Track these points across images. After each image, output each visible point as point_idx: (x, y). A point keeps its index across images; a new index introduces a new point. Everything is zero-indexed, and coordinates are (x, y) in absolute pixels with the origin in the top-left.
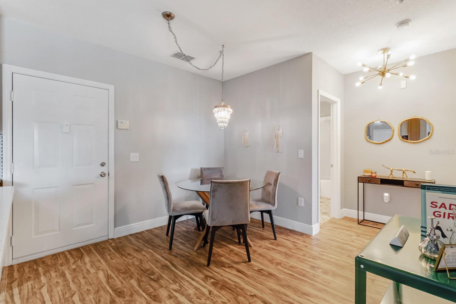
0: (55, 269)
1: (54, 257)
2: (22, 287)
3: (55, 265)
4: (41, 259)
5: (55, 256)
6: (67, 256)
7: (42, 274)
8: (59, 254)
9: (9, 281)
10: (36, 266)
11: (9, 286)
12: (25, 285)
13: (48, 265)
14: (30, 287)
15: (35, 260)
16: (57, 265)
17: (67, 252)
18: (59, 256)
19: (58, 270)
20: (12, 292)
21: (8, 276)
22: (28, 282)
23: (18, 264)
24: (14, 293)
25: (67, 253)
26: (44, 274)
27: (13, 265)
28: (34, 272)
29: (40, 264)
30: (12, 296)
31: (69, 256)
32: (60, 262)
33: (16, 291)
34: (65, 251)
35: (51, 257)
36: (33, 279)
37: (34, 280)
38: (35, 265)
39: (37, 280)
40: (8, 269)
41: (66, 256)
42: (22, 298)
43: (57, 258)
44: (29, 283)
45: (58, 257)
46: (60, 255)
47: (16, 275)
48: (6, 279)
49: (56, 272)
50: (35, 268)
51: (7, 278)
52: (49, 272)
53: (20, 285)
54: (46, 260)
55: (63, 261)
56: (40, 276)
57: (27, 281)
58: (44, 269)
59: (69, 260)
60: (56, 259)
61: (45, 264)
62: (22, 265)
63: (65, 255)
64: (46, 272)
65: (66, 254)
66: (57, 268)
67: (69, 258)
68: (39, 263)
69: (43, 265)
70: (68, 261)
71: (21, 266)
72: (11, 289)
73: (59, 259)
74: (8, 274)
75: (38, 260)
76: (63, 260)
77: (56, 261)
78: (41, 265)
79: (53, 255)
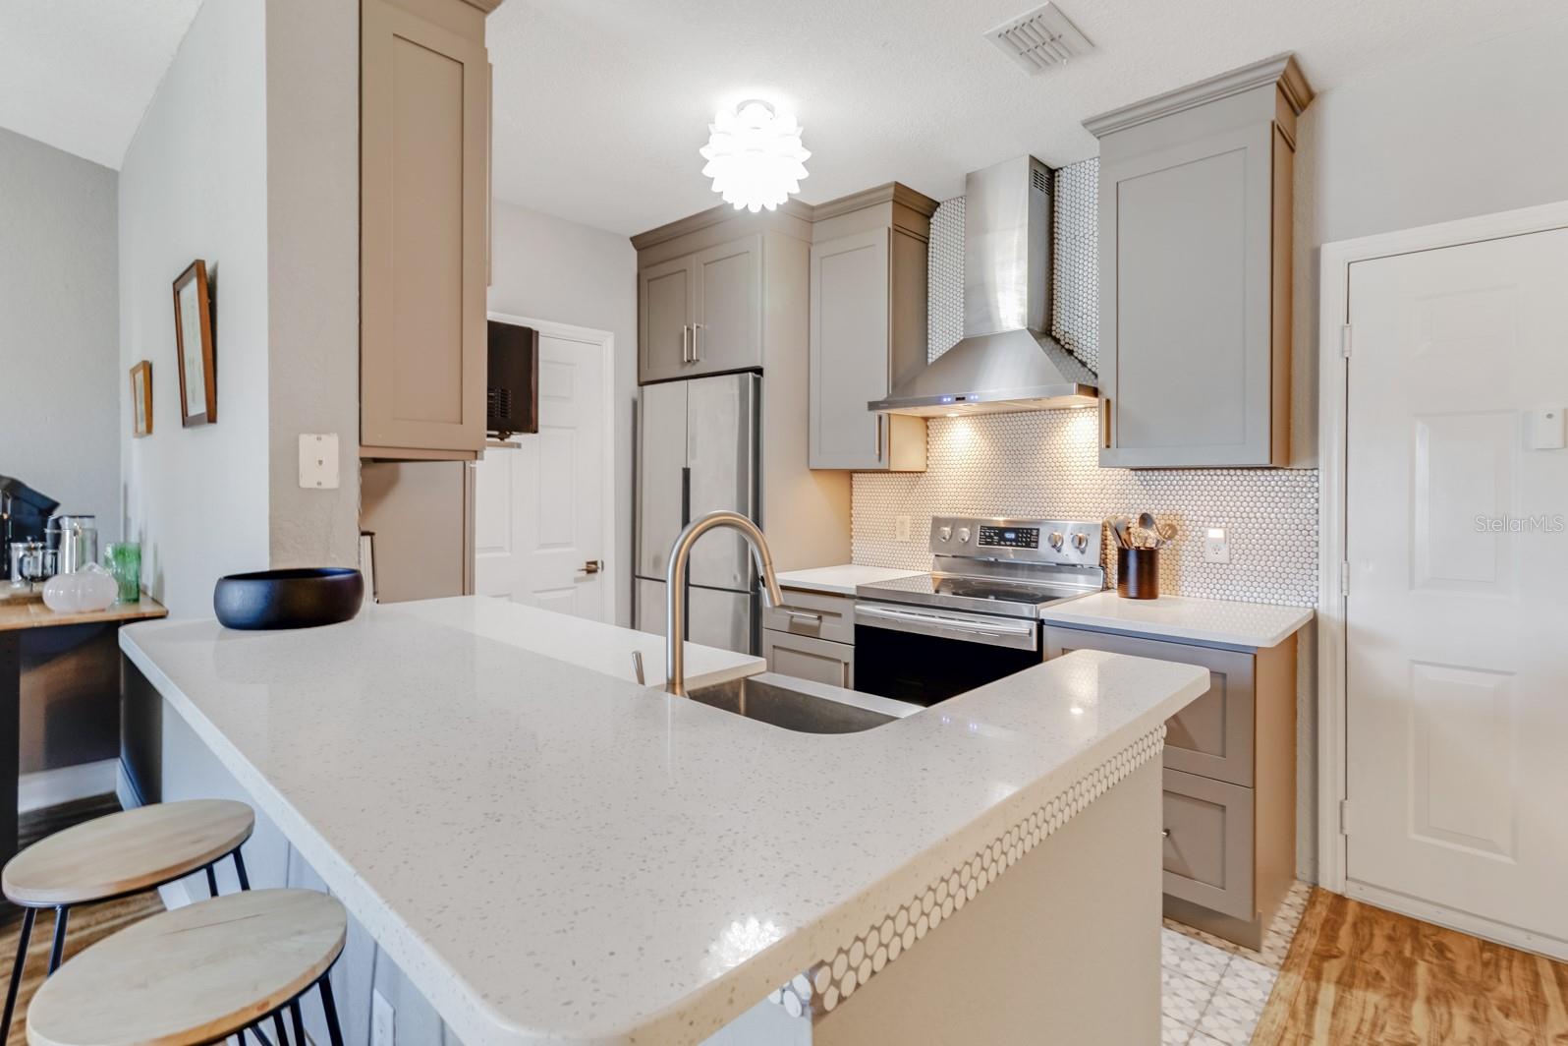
0: (1475, 1006)
1: (1487, 955)
2: (1347, 995)
3: (1482, 989)
4: (1438, 933)
5: (1493, 954)
6: (1543, 981)
7: (1422, 991)
8: (1511, 952)
9: (1319, 947)
10: (1414, 949)
11: (1317, 962)
12: (1358, 994)
13: (1451, 972)
14: (1370, 1013)
15: (1418, 921)
16: (1489, 994)
17: (1548, 965)
18: (1510, 961)
19: (1488, 1020)
20: (1317, 992)
21: (1323, 928)
22: (1371, 990)
23: (1362, 905)
24: (1321, 998)
25: (1547, 972)
26: (1428, 1001)
27: (1348, 899)
28: (1399, 967)
29: (1427, 951)
30: (1312, 1003)
31: (1550, 990)
32: (1504, 989)
33: (1328, 993)
34: (1544, 957)
35: (1476, 944)
36: (1388, 992)
37: (1389, 996)
38: (1409, 940)
39: (1397, 1003)
40: (1332, 904)
41: (1536, 981)
42: (1335, 1034)
43: (1497, 965)
44: (1374, 998)
45: (1504, 963)
46: (1516, 963)
47: (1345, 939)
48: (1315, 932)
49: (1474, 1020)
50: (1407, 953)
51: (1318, 932)
52: (1448, 1002)
53: (1345, 983)
54: (1454, 947)
55: (1519, 994)
56: (1413, 999)
57: (1368, 985)
58: (1434, 976)
59: (1546, 1006)
60: (1492, 968)
61: (1445, 963)
62: (1373, 914)
63: (1537, 975)
64: (1437, 997)
65: (1540, 970)
66: (1485, 1012)
67: (1550, 1001)
68: (1425, 940)
69: (1435, 961)
70: (1539, 1010)
71: (1371, 914)
72: (1318, 976)
73: (1504, 975)
74: (1327, 921)
75: (1428, 931)
76: (1521, 993)
77: (1490, 977)
78: (1430, 955)
79: (1486, 945)
